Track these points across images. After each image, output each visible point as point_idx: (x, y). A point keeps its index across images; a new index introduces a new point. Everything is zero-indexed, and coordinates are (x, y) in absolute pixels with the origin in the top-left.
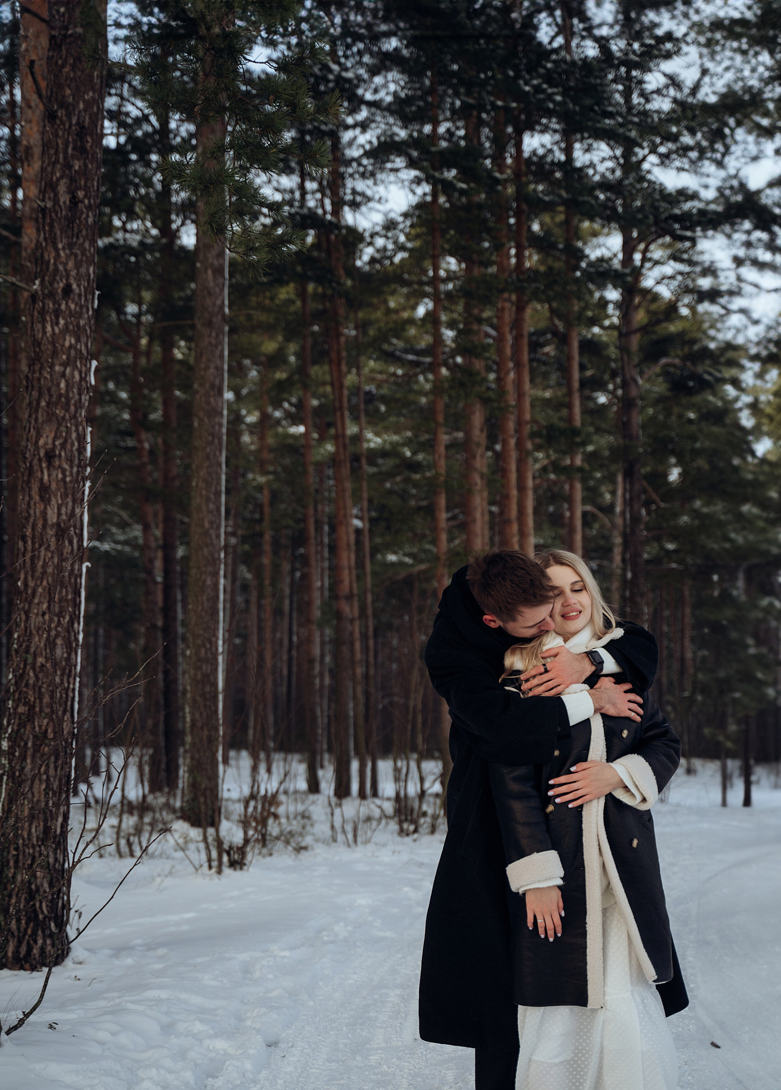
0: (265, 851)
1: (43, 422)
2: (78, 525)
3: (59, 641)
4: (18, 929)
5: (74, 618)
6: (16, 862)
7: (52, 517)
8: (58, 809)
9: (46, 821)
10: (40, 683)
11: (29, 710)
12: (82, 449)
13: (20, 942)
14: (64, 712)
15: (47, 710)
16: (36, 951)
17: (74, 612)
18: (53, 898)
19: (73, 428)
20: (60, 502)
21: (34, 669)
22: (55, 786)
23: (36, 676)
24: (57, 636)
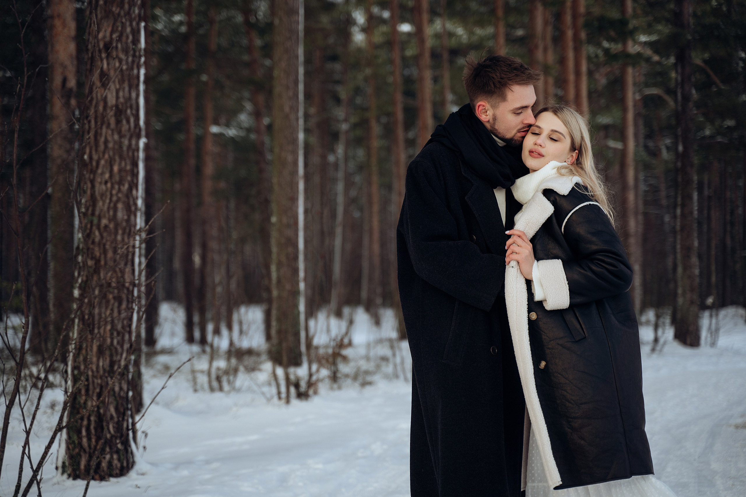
0: (335, 386)
1: (101, 19)
2: (134, 107)
3: (120, 206)
4: (89, 446)
5: (134, 185)
6: (87, 390)
7: (112, 100)
8: (122, 346)
9: (111, 356)
10: (104, 241)
11: (96, 264)
12: (136, 41)
13: (91, 457)
14: (126, 264)
15: (111, 263)
16: (104, 465)
17: (132, 181)
18: (119, 421)
19: (128, 23)
20: (118, 86)
21: (99, 228)
22: (119, 327)
23: (101, 235)
24: (118, 200)
